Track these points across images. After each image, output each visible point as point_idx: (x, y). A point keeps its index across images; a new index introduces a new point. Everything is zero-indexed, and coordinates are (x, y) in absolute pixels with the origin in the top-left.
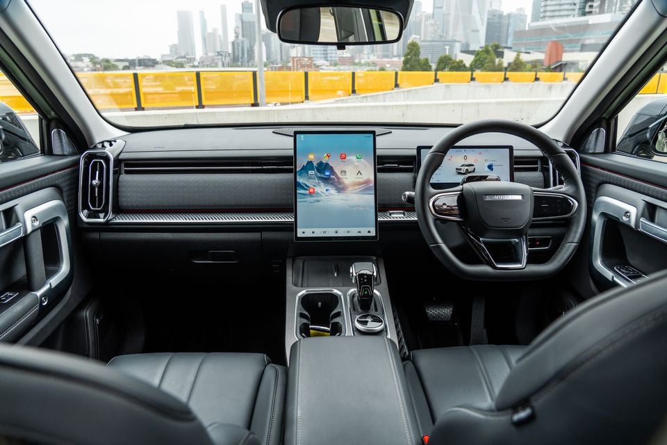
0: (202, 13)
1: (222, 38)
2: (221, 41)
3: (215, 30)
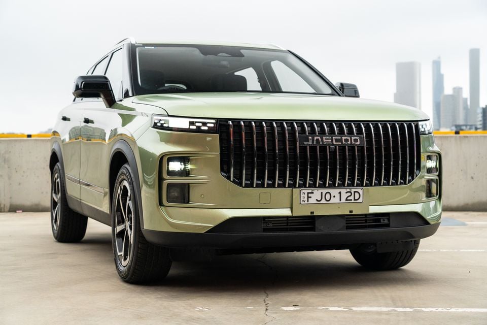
0: (437, 65)
1: (469, 103)
2: (466, 108)
3: (458, 90)
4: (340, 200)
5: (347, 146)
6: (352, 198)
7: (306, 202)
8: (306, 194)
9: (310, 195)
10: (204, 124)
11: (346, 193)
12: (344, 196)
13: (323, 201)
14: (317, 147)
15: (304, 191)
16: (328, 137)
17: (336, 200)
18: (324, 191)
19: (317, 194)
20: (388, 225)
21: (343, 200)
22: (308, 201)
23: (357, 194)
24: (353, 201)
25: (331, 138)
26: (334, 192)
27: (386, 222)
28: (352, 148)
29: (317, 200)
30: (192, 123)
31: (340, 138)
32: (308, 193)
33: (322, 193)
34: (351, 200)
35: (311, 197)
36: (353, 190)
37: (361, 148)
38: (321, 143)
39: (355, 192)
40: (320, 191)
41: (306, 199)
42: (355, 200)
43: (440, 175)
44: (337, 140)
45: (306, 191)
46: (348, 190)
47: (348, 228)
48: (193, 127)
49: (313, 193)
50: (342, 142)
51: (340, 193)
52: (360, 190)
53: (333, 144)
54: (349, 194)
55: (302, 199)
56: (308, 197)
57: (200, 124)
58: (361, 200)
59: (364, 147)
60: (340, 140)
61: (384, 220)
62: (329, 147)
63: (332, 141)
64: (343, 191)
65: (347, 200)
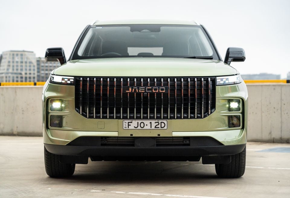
4: (151, 127)
5: (155, 93)
6: (159, 126)
7: (127, 128)
8: (127, 123)
9: (129, 124)
10: (69, 80)
11: (155, 123)
12: (154, 125)
13: (139, 128)
14: (134, 94)
15: (125, 121)
16: (142, 88)
17: (148, 127)
18: (140, 121)
19: (134, 123)
20: (189, 145)
21: (153, 127)
22: (128, 128)
23: (162, 124)
24: (160, 128)
25: (144, 88)
26: (147, 122)
27: (188, 142)
28: (159, 94)
29: (134, 127)
30: (63, 79)
31: (151, 88)
32: (128, 123)
33: (138, 123)
34: (159, 127)
35: (130, 125)
36: (160, 121)
37: (166, 95)
38: (137, 91)
39: (161, 122)
40: (137, 121)
41: (127, 126)
42: (161, 127)
43: (243, 113)
44: (148, 89)
45: (127, 121)
46: (157, 121)
47: (157, 145)
48: (63, 82)
49: (132, 122)
50: (152, 91)
51: (151, 123)
52: (165, 121)
53: (145, 92)
54: (158, 124)
55: (124, 126)
56: (129, 125)
57: (67, 80)
58: (166, 128)
59: (168, 94)
60: (151, 89)
61: (186, 141)
62: (143, 94)
63: (145, 90)
64: (153, 122)
65: (155, 127)
